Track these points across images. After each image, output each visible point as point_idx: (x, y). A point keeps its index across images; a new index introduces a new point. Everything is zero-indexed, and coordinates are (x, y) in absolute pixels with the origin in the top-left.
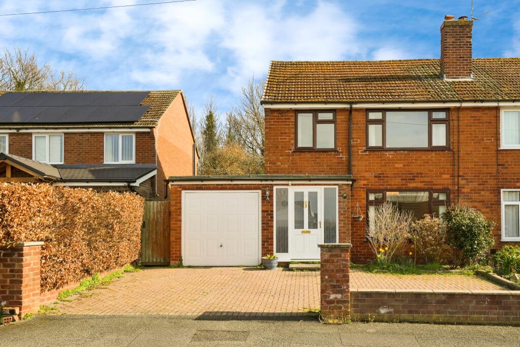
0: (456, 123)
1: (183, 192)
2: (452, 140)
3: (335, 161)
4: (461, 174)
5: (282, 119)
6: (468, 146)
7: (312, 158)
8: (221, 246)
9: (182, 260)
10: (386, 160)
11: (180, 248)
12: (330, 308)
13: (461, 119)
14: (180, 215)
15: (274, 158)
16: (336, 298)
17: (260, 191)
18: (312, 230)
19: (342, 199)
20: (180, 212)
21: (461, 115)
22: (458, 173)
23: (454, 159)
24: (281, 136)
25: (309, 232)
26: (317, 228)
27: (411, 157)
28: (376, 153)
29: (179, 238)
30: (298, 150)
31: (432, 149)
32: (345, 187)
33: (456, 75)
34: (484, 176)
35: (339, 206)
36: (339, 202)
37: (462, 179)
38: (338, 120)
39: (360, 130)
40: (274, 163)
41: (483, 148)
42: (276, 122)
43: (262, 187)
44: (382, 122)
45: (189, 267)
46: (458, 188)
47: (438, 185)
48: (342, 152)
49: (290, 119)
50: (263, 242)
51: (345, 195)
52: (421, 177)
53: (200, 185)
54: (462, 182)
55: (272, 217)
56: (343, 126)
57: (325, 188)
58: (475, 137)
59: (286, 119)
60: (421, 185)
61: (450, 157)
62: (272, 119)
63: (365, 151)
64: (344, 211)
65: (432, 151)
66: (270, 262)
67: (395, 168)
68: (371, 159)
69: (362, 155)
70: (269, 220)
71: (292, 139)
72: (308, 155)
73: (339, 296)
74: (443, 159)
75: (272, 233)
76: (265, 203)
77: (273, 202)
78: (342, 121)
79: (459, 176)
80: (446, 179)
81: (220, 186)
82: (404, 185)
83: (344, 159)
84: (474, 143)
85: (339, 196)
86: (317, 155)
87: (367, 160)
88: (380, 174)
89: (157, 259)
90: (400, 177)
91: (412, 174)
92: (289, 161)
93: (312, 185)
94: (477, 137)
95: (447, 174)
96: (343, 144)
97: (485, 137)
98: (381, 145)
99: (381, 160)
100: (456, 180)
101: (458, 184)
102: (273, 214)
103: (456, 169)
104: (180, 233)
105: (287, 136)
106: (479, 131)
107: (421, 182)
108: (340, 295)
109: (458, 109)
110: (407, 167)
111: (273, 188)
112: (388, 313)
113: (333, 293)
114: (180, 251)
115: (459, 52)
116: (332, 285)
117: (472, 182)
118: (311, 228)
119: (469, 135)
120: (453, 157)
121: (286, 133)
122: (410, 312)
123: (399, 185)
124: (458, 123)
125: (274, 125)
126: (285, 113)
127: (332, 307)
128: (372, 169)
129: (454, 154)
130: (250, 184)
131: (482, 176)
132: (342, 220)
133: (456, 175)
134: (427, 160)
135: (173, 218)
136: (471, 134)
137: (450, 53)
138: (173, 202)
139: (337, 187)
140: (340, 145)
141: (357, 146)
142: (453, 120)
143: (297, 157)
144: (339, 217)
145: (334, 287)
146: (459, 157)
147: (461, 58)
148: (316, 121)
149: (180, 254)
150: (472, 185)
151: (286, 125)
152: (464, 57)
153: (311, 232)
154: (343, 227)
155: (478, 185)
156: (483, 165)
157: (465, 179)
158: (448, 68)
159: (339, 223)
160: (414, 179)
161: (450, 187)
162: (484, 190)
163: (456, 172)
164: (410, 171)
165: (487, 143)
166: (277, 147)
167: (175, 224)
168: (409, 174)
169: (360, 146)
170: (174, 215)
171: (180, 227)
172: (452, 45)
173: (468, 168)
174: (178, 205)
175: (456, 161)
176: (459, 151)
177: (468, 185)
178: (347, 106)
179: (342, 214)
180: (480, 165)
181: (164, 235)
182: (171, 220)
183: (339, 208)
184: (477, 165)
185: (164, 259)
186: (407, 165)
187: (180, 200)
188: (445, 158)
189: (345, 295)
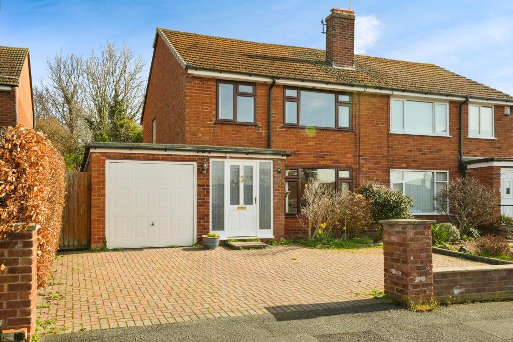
0: (357, 106)
1: (107, 161)
2: (354, 122)
3: (255, 135)
4: (361, 154)
5: (203, 87)
6: (366, 128)
7: (233, 131)
8: (153, 225)
9: (106, 242)
10: (300, 137)
11: (104, 227)
12: (416, 293)
13: (361, 103)
14: (104, 189)
15: (195, 128)
16: (421, 281)
17: (195, 164)
18: (248, 206)
19: (277, 175)
20: (104, 185)
21: (362, 99)
22: (359, 153)
23: (356, 140)
24: (202, 106)
25: (245, 208)
26: (252, 204)
27: (321, 136)
28: (292, 130)
29: (102, 217)
30: (219, 122)
31: (338, 130)
32: (280, 162)
33: (343, 64)
34: (379, 157)
35: (274, 181)
36: (274, 177)
37: (362, 159)
38: (258, 94)
39: (278, 106)
40: (195, 135)
41: (378, 131)
42: (197, 90)
43: (198, 159)
44: (296, 100)
45: (115, 250)
46: (359, 166)
47: (343, 163)
48: (262, 127)
49: (211, 88)
50: (199, 219)
51: (279, 170)
52: (330, 155)
53: (128, 154)
54: (362, 161)
55: (208, 192)
56: (263, 100)
57: (260, 162)
58: (372, 121)
59: (208, 88)
60: (330, 163)
61: (352, 138)
62: (192, 86)
63: (283, 127)
64: (278, 187)
65: (339, 131)
66: (214, 241)
67: (308, 146)
68: (288, 136)
69: (280, 131)
70: (206, 196)
71: (213, 110)
72: (229, 128)
73: (423, 279)
74: (347, 139)
75: (209, 209)
76: (201, 177)
77: (209, 176)
78: (261, 96)
79: (359, 156)
80: (350, 158)
81: (151, 156)
82: (315, 162)
83: (263, 134)
84: (371, 126)
85: (274, 171)
86: (238, 128)
87: (284, 137)
88: (296, 151)
89: (69, 242)
90: (312, 154)
91: (322, 152)
92: (210, 133)
93: (248, 158)
94: (374, 121)
95: (350, 153)
96: (262, 119)
97: (379, 121)
98: (296, 123)
99: (296, 137)
100: (357, 160)
101: (359, 164)
102: (209, 189)
103: (358, 150)
104: (104, 210)
105: (209, 107)
106: (375, 116)
107: (330, 160)
108: (425, 277)
109: (359, 94)
110: (318, 145)
111: (209, 160)
112: (460, 293)
113: (418, 276)
114: (104, 231)
115: (345, 43)
116: (417, 266)
117: (369, 162)
118: (247, 204)
119: (368, 119)
120: (356, 138)
121: (207, 103)
122: (479, 291)
123: (311, 162)
124: (359, 107)
125: (196, 93)
126: (206, 81)
127: (418, 291)
128: (288, 145)
129: (356, 135)
130: (184, 155)
131: (377, 157)
132: (277, 196)
133: (357, 156)
134: (335, 139)
135: (95, 192)
136: (369, 118)
137: (337, 42)
138: (94, 174)
139: (271, 161)
140: (259, 119)
141: (275, 122)
142: (355, 104)
143: (218, 129)
144: (274, 192)
145: (419, 268)
146: (359, 138)
147: (345, 48)
148: (237, 94)
149: (104, 235)
150: (369, 165)
151: (207, 94)
152: (348, 48)
153: (247, 208)
154: (278, 202)
155: (374, 164)
156: (377, 147)
157: (364, 159)
158: (336, 56)
159: (274, 199)
160: (324, 157)
161: (353, 166)
162: (378, 169)
163: (358, 152)
164: (321, 149)
165: (381, 127)
166: (198, 117)
167: (97, 199)
168: (320, 152)
169: (278, 122)
170: (95, 189)
171: (104, 203)
172: (339, 35)
173: (367, 149)
174: (101, 176)
175: (358, 142)
176: (359, 133)
177: (366, 164)
178: (269, 80)
179: (277, 190)
180: (375, 147)
181: (78, 213)
182: (92, 194)
183: (274, 183)
184: (373, 147)
185: (78, 242)
186: (319, 144)
187: (104, 171)
188: (349, 138)
189: (429, 277)
